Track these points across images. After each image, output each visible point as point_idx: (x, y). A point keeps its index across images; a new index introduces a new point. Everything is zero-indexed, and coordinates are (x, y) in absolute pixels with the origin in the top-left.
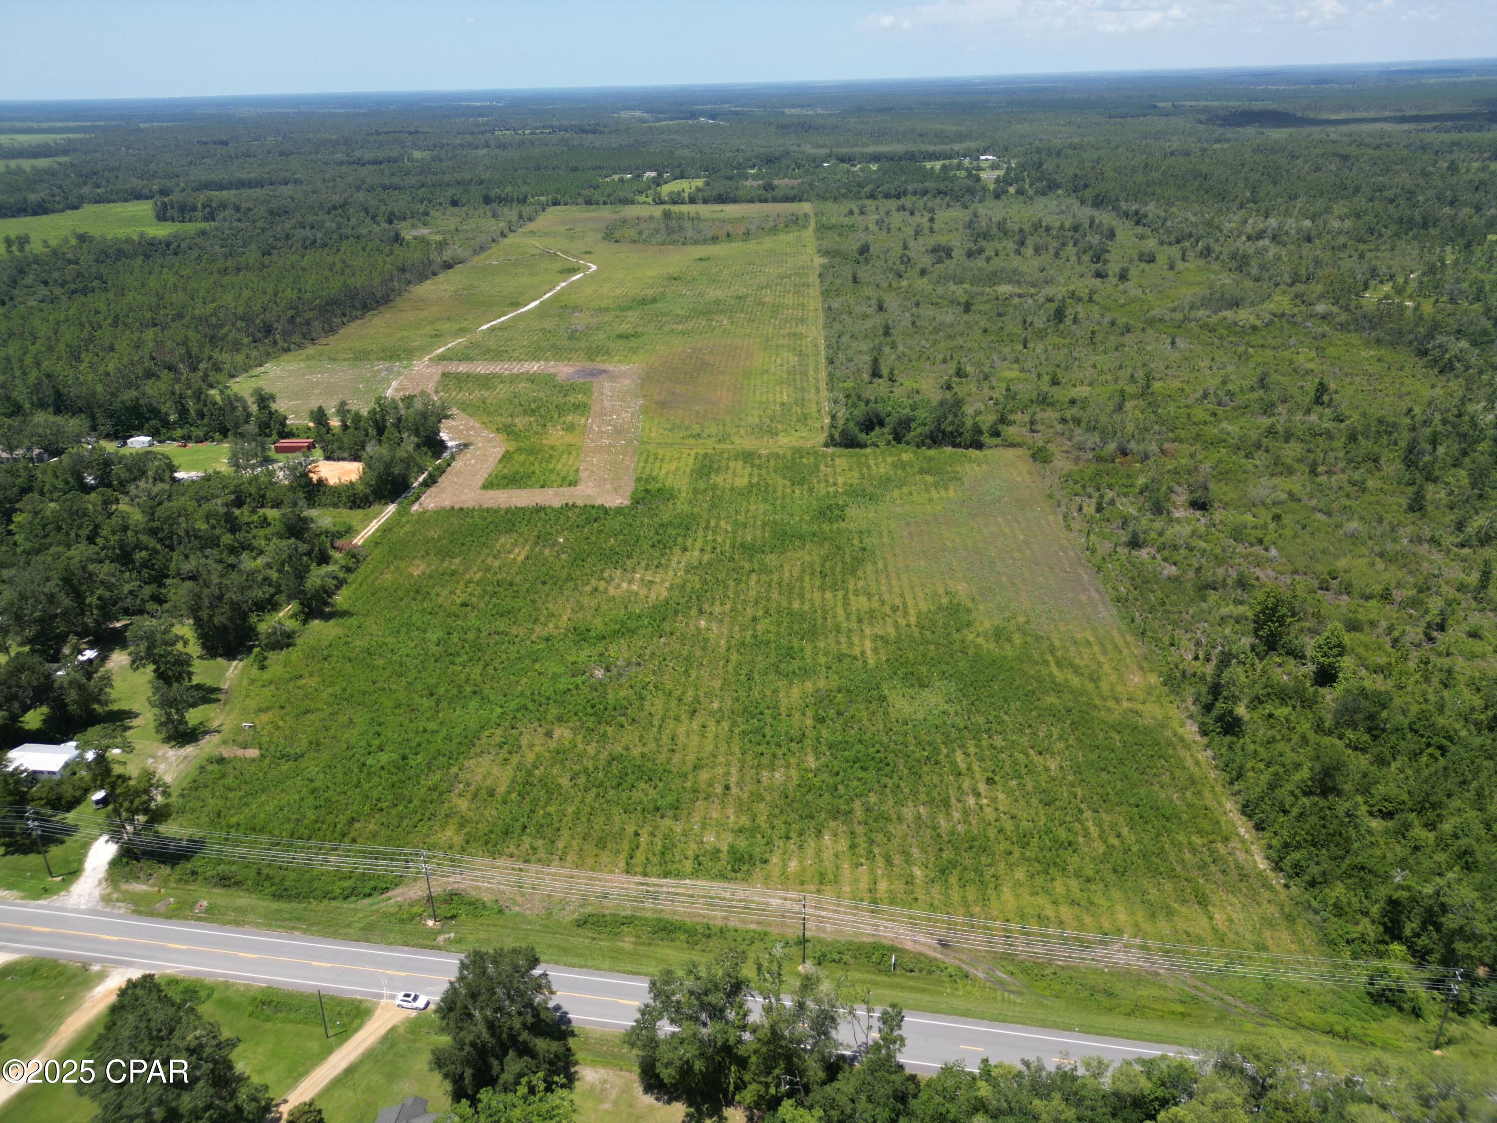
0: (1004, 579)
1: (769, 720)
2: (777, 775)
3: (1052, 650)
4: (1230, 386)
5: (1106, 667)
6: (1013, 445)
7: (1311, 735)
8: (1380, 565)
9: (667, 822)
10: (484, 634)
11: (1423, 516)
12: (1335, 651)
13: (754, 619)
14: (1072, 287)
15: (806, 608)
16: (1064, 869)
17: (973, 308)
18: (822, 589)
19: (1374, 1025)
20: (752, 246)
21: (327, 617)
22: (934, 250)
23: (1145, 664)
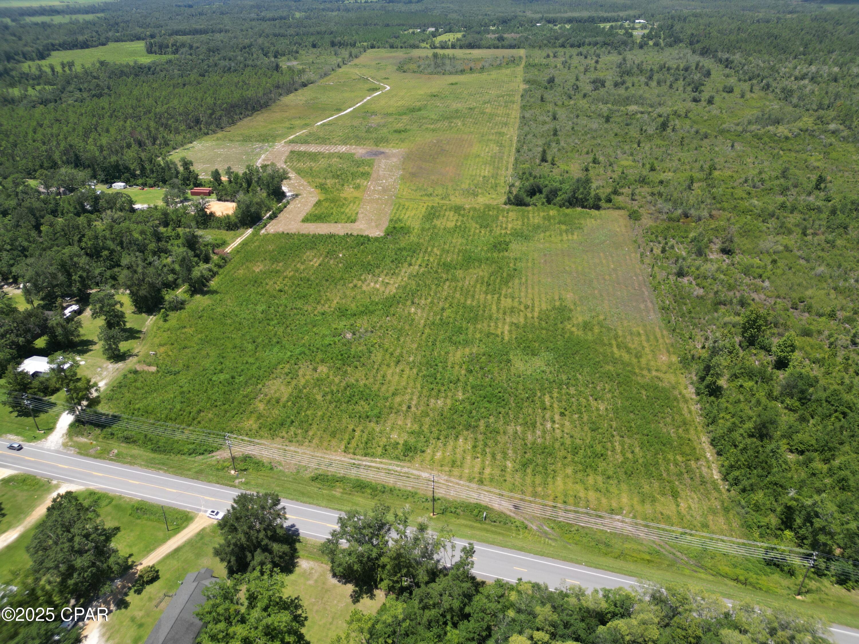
1: (441, 370)
2: (439, 402)
3: (616, 337)
4: (763, 176)
5: (647, 350)
6: (619, 208)
7: (764, 400)
8: (833, 295)
9: (372, 424)
10: (289, 308)
12: (789, 349)
13: (443, 309)
14: (675, 108)
15: (474, 304)
16: (596, 470)
17: (611, 120)
18: (486, 293)
19: (764, 578)
20: (484, 76)
21: (204, 293)
22: (594, 82)
23: (671, 350)
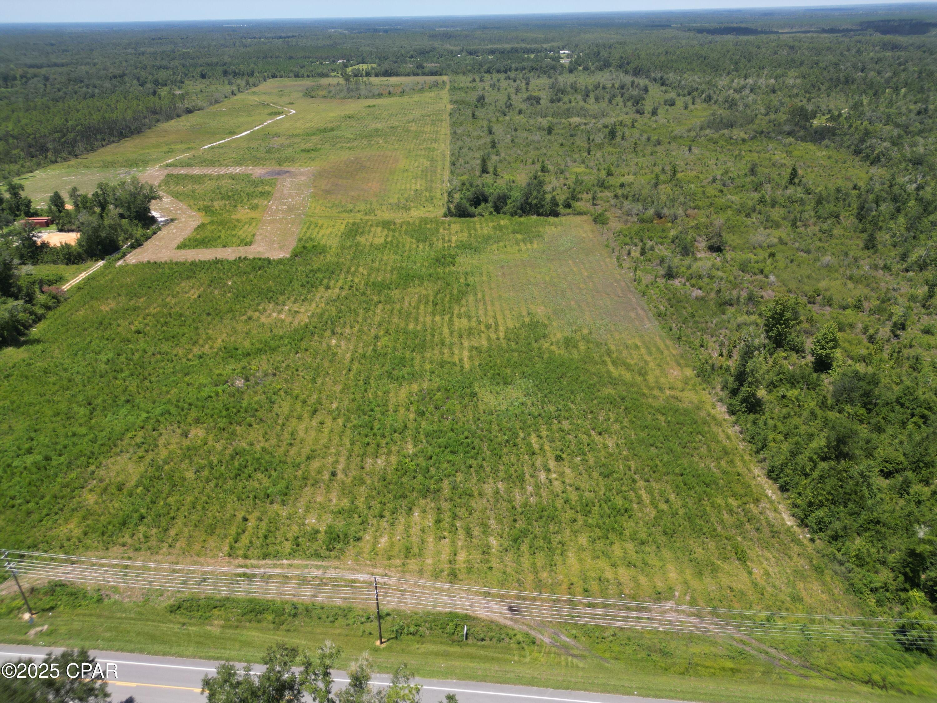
0: (572, 303)
1: (379, 416)
2: (379, 461)
3: (609, 353)
4: (730, 174)
5: (652, 365)
6: (580, 214)
7: (818, 412)
8: (850, 285)
10: (149, 354)
11: (876, 252)
12: (831, 344)
13: (377, 337)
14: (620, 119)
15: (419, 328)
16: (621, 534)
17: (554, 132)
18: (433, 314)
21: (19, 345)
23: (682, 361)
